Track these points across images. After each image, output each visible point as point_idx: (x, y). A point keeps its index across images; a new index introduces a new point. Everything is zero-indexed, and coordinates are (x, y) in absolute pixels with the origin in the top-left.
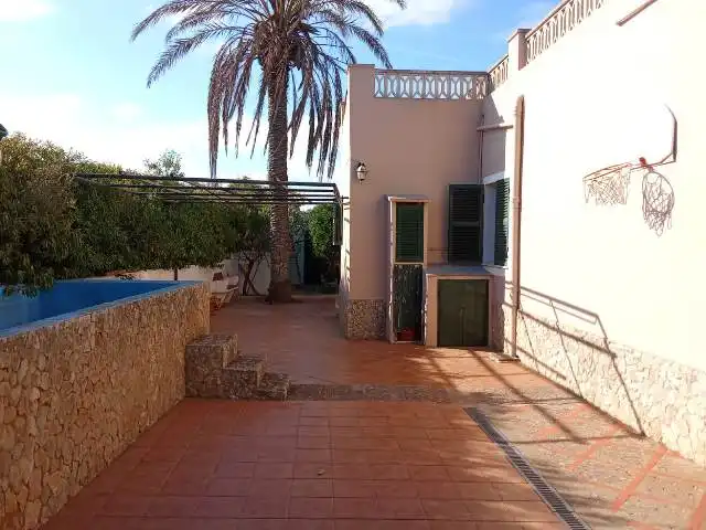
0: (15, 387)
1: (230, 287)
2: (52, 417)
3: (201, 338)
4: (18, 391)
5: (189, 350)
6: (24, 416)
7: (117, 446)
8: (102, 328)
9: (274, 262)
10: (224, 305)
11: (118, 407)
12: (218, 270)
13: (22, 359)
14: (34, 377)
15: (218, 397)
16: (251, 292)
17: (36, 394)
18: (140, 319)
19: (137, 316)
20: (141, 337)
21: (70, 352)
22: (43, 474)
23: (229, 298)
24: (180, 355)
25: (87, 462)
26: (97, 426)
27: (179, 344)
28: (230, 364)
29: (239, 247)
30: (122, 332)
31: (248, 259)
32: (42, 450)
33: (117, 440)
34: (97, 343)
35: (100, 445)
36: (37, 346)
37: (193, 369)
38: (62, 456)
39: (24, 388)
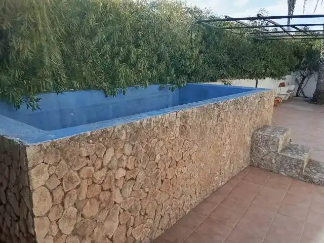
0: (100, 169)
1: (288, 91)
2: (137, 188)
3: (264, 127)
4: (103, 172)
5: (255, 136)
6: (110, 190)
7: (195, 201)
8: (186, 122)
9: (319, 78)
10: (284, 101)
11: (197, 176)
12: (282, 81)
13: (107, 148)
14: (120, 160)
15: (272, 171)
16: (301, 95)
17: (122, 172)
18: (219, 116)
19: (216, 113)
20: (218, 128)
21: (156, 140)
22: (127, 229)
23: (287, 97)
24: (249, 138)
25: (169, 214)
26: (178, 189)
27: (248, 132)
28: (283, 150)
29: (297, 68)
30: (203, 125)
31: (302, 75)
32: (127, 212)
33: (194, 197)
34: (181, 133)
35: (181, 202)
36: (123, 137)
37: (256, 149)
38: (146, 214)
39: (109, 169)
